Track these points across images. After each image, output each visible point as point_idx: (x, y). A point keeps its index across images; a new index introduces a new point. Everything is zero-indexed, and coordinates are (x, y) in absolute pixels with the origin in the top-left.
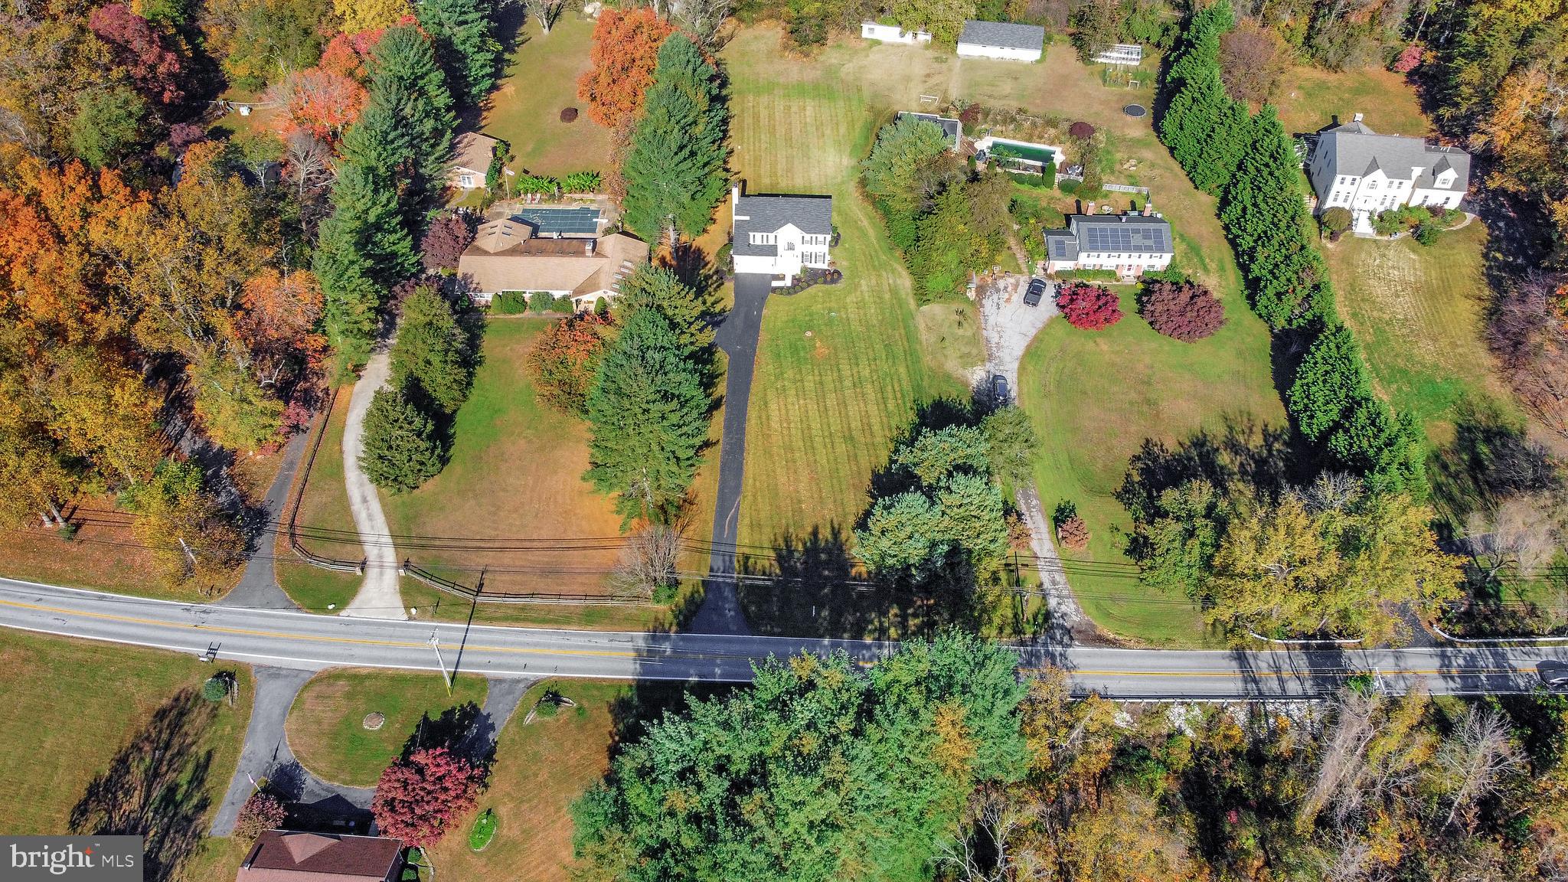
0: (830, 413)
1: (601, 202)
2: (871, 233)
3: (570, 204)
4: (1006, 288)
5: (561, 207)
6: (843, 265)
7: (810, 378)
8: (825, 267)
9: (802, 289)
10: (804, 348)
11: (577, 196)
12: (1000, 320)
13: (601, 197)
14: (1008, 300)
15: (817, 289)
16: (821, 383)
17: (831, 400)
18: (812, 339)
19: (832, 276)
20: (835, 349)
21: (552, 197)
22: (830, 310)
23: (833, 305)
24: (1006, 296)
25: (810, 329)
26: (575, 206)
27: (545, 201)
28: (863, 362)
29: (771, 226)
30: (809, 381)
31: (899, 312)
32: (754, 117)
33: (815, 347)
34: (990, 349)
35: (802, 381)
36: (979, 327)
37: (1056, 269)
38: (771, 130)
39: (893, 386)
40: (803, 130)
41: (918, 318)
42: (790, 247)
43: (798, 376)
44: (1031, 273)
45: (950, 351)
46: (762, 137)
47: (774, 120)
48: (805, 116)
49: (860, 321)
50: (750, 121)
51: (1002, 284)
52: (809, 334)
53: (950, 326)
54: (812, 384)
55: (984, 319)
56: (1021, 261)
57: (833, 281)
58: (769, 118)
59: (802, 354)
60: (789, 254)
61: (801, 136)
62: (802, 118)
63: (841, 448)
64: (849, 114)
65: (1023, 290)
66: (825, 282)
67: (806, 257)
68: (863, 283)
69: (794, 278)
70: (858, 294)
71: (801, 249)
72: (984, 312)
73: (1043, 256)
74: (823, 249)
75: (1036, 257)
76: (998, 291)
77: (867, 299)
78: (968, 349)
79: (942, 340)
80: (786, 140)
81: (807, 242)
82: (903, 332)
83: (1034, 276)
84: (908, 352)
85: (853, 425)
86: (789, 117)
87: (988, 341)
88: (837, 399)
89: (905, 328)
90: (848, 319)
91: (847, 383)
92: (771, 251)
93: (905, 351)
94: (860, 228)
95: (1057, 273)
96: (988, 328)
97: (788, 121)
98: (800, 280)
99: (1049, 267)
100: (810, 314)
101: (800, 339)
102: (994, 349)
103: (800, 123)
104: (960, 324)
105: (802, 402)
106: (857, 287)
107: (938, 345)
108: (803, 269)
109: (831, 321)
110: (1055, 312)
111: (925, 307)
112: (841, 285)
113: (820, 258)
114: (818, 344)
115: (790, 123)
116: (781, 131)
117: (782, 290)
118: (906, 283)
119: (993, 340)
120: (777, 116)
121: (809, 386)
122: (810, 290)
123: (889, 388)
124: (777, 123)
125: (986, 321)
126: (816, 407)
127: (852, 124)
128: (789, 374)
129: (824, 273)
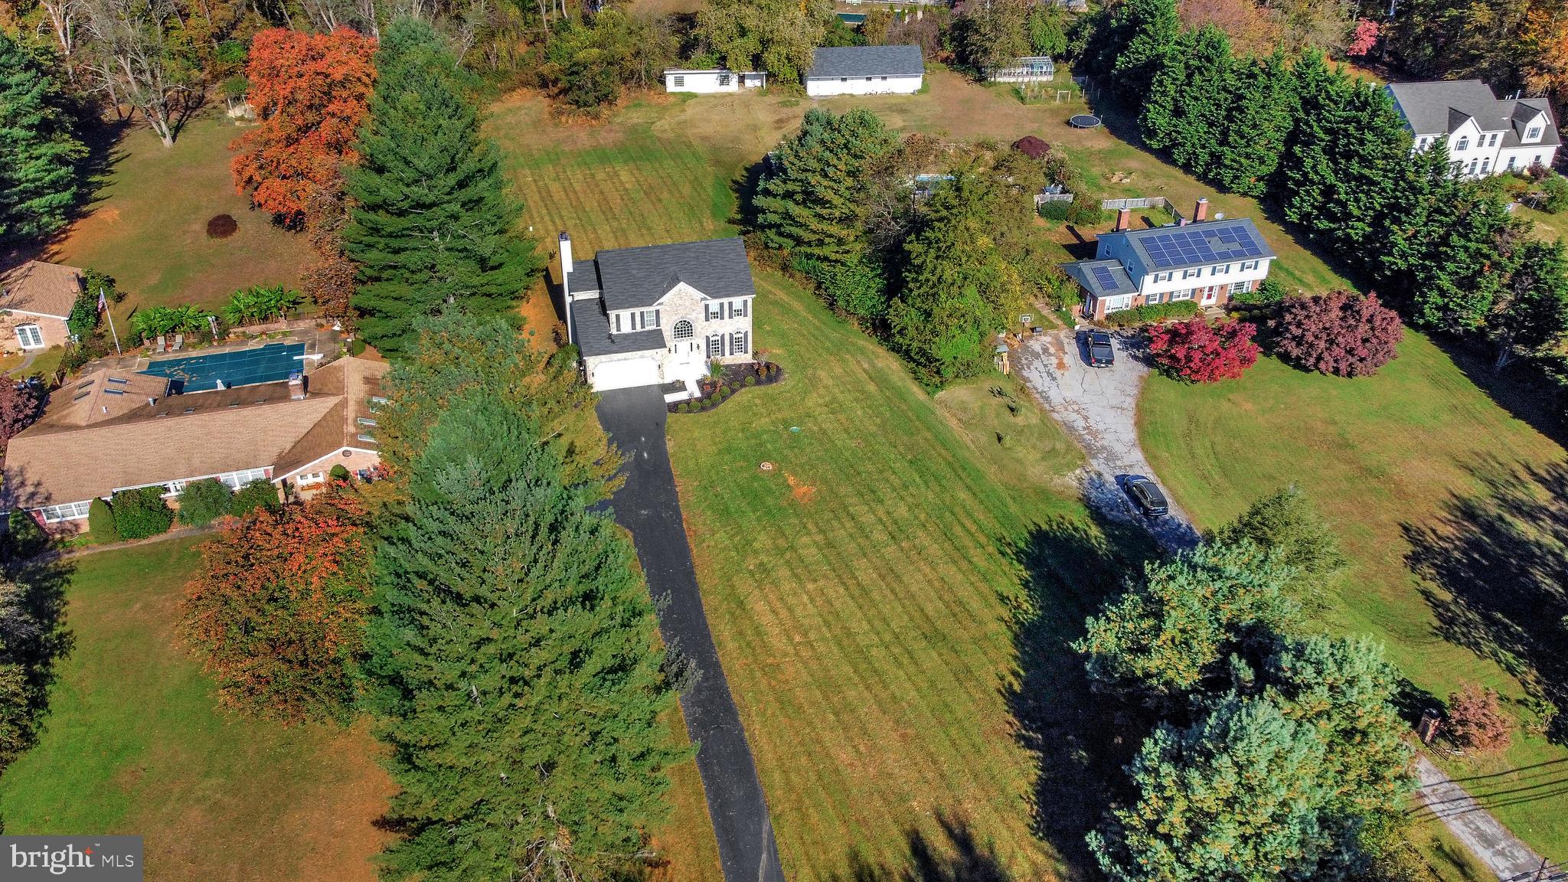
0: (876, 596)
3: (243, 342)
4: (1045, 350)
5: (226, 350)
7: (805, 539)
8: (746, 358)
9: (724, 398)
10: (770, 492)
11: (257, 329)
14: (1061, 365)
15: (746, 395)
16: (830, 545)
17: (865, 572)
18: (776, 474)
19: (763, 373)
20: (825, 481)
21: (206, 336)
22: (787, 424)
23: (787, 414)
24: (1054, 360)
25: (767, 457)
26: (254, 345)
27: (195, 345)
30: (806, 546)
31: (904, 407)
32: (540, 192)
33: (788, 486)
34: (1080, 438)
35: (792, 548)
36: (1042, 410)
37: (1107, 312)
38: (574, 204)
39: (963, 526)
40: (625, 198)
41: (940, 412)
42: (684, 329)
43: (781, 542)
44: (1071, 324)
45: (1020, 452)
46: (564, 213)
47: (575, 192)
48: (622, 183)
49: (846, 431)
50: (537, 197)
51: (1035, 345)
52: (767, 466)
53: (998, 415)
54: (814, 550)
55: (1042, 397)
56: (1046, 312)
57: (771, 380)
58: (565, 190)
59: (770, 501)
60: (684, 344)
61: (626, 205)
62: (618, 185)
63: (931, 659)
64: (688, 173)
65: (1072, 349)
66: (759, 383)
67: (714, 346)
68: (822, 374)
69: (701, 384)
70: (822, 391)
71: (704, 329)
72: (1036, 389)
73: (1076, 299)
74: (744, 324)
75: (1068, 301)
76: (1037, 356)
77: (841, 397)
78: (1047, 445)
79: (1000, 439)
80: (603, 213)
81: (715, 315)
82: (929, 435)
83: (1077, 328)
84: (956, 465)
85: (929, 609)
86: (597, 185)
87: (1070, 428)
88: (876, 568)
89: (929, 429)
90: (824, 432)
91: (879, 535)
92: (653, 340)
93: (950, 465)
94: (775, 303)
95: (1108, 317)
96: (1057, 408)
97: (597, 191)
98: (713, 385)
99: (1094, 311)
100: (756, 435)
101: (755, 478)
102: (1088, 437)
103: (617, 190)
104: (1012, 410)
105: (810, 586)
106: (814, 381)
107: (997, 446)
108: (714, 367)
109: (795, 440)
110: (1142, 369)
111: (941, 394)
112: (787, 384)
113: (738, 343)
114: (791, 481)
115: (602, 193)
116: (591, 203)
117: (688, 405)
118: (892, 365)
119: (1075, 424)
120: (577, 187)
121: (811, 553)
122: (736, 397)
123: (958, 530)
124: (581, 195)
125: (1047, 399)
126: (842, 590)
127: (696, 183)
128: (762, 540)
129: (752, 369)
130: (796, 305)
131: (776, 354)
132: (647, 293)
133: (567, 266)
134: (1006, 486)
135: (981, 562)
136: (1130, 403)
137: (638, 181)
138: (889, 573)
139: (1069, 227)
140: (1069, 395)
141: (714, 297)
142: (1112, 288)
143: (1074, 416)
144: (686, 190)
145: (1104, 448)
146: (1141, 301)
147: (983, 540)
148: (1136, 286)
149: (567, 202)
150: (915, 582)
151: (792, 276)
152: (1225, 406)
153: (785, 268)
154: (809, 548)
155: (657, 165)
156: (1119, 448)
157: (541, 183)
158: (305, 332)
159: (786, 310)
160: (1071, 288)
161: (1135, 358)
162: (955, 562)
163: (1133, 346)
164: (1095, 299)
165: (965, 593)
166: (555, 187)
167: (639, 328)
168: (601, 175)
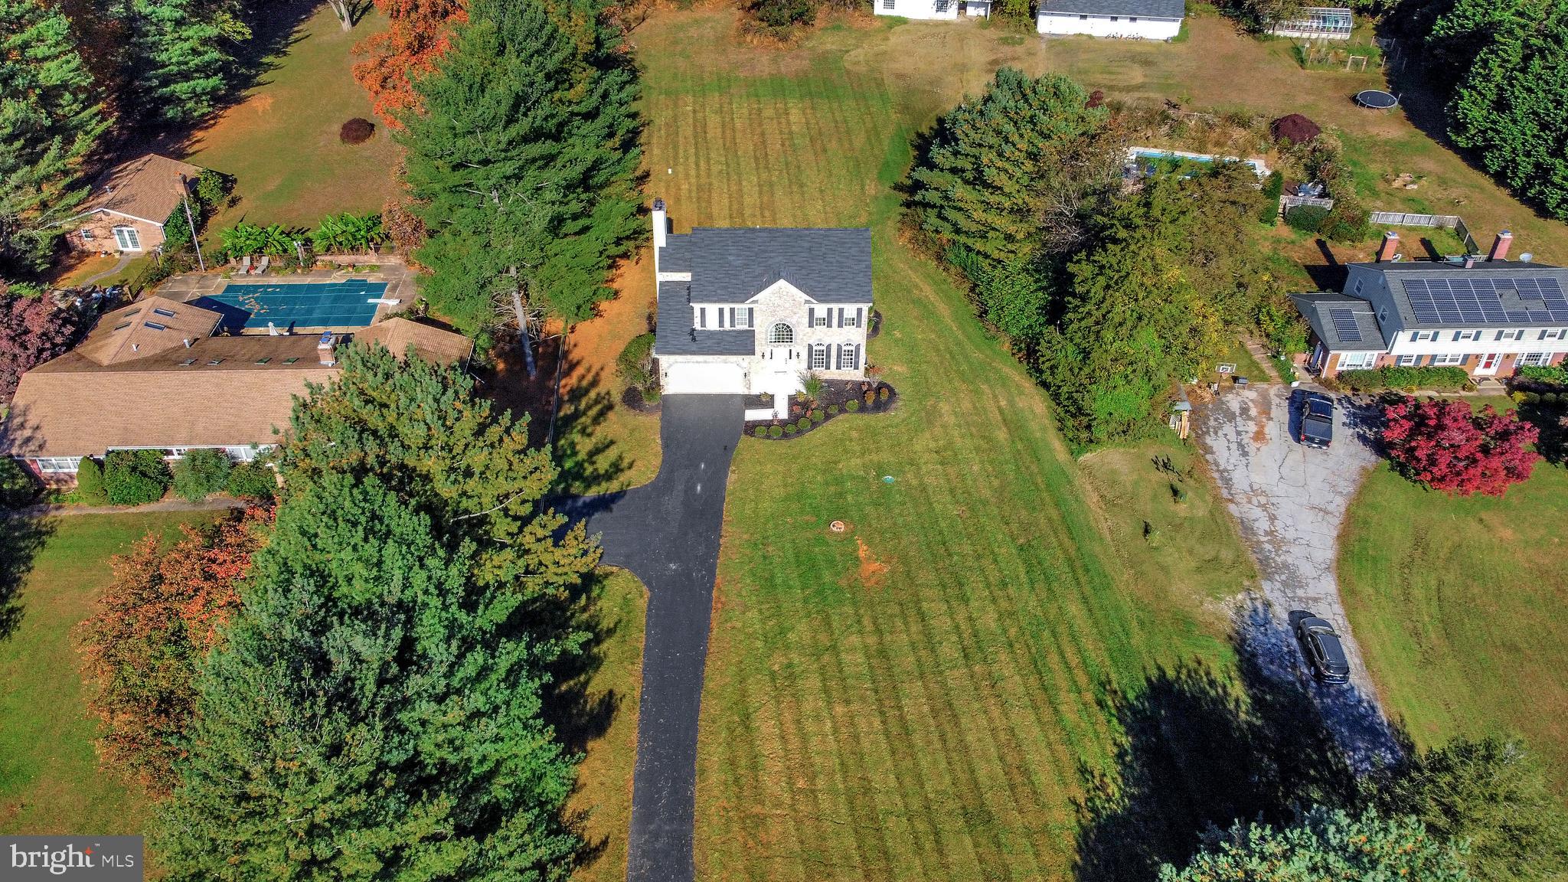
0: (918, 739)
1: (393, 269)
2: (943, 309)
3: (328, 274)
4: (1245, 411)
5: (308, 280)
7: (855, 639)
8: (858, 375)
9: (814, 425)
10: (831, 563)
11: (345, 259)
13: (394, 260)
14: (1259, 436)
15: (845, 424)
16: (883, 653)
17: (914, 702)
18: (847, 539)
19: (875, 398)
20: (904, 560)
21: (292, 263)
22: (881, 470)
23: (886, 457)
24: (1252, 427)
25: (841, 514)
26: (338, 278)
27: (278, 271)
29: (743, 288)
30: (852, 650)
31: (1034, 468)
32: (695, 126)
33: (857, 558)
34: (1257, 547)
35: (834, 648)
36: (1217, 498)
37: (1339, 368)
38: (728, 144)
39: (1062, 655)
40: (787, 143)
41: (1080, 481)
42: (783, 333)
43: (824, 639)
44: (1288, 378)
45: (1168, 556)
46: (712, 155)
47: (734, 130)
48: (788, 123)
49: (952, 491)
50: (689, 131)
51: (1233, 402)
52: (839, 527)
53: (1155, 498)
54: (860, 658)
55: (1222, 478)
56: (1259, 356)
57: (879, 406)
58: (723, 126)
59: (827, 577)
60: (781, 350)
61: (785, 152)
62: (784, 126)
64: (868, 119)
65: (1281, 413)
66: (863, 409)
67: (818, 356)
68: (944, 407)
69: (793, 401)
71: (807, 336)
72: (1217, 464)
73: (1302, 345)
74: (856, 336)
75: (1291, 347)
76: (1231, 417)
78: (1208, 551)
79: (1147, 531)
80: (756, 159)
81: (822, 322)
82: (1054, 514)
83: (1295, 384)
84: (1078, 564)
85: (982, 775)
86: (760, 125)
87: (1247, 528)
88: (930, 698)
89: (1057, 505)
90: (924, 489)
91: (948, 650)
92: (741, 343)
93: (1070, 562)
94: (918, 302)
95: (1340, 376)
96: (1238, 498)
97: (758, 130)
98: (805, 405)
99: (1323, 365)
100: (839, 481)
101: (820, 541)
102: (1268, 546)
103: (781, 133)
104: (1175, 492)
105: (840, 709)
106: (931, 417)
107: (1140, 542)
108: (812, 383)
109: (883, 497)
110: (1368, 457)
111: (1087, 457)
112: (896, 414)
113: (847, 355)
114: (863, 551)
115: (763, 134)
116: (746, 146)
117: (770, 427)
118: (1036, 405)
119: (1257, 524)
120: (738, 124)
121: (854, 661)
122: (829, 426)
124: (739, 135)
125: (1228, 482)
126: (877, 722)
127: (874, 132)
128: (801, 631)
129: (859, 390)
131: (896, 372)
134: (1137, 602)
136: (1339, 505)
137: (807, 123)
138: (945, 709)
139: (1321, 244)
140: (1258, 479)
141: (822, 301)
142: (1352, 339)
143: (1257, 512)
144: (859, 141)
145: (1286, 566)
146: (1390, 362)
147: (1082, 680)
148: (1386, 342)
149: (721, 142)
150: (975, 730)
151: (946, 269)
152: (1472, 528)
153: (940, 255)
154: (855, 653)
155: (835, 105)
156: (1306, 570)
157: (700, 115)
159: (927, 312)
160: (1299, 329)
161: (1363, 438)
163: (1365, 421)
164: (1326, 351)
165: (1037, 757)
166: (713, 121)
167: (727, 326)
168: (769, 112)
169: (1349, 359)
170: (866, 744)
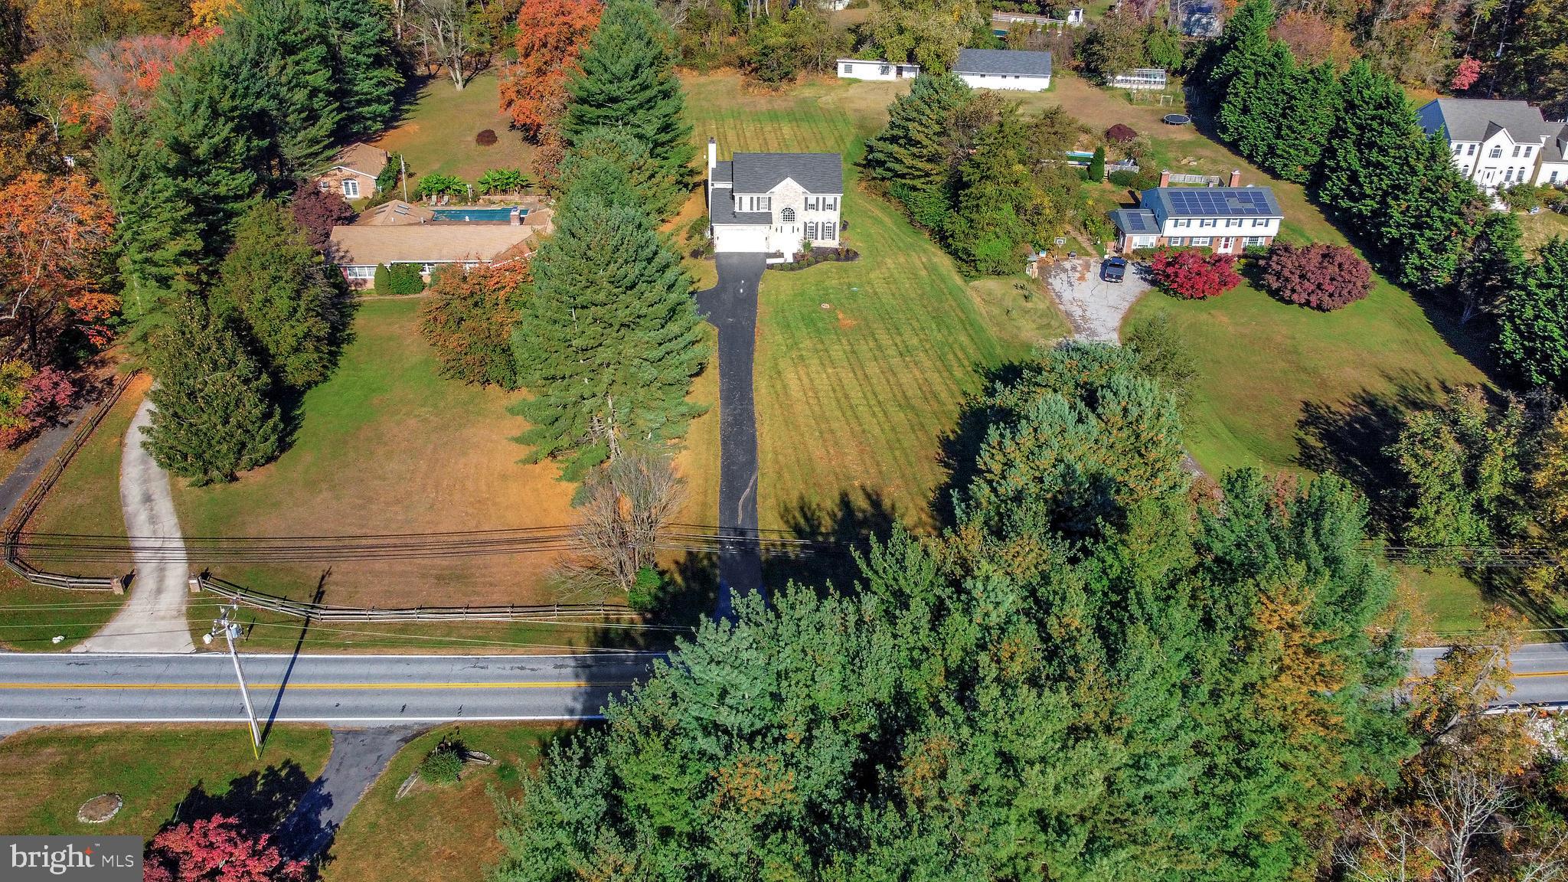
0: (874, 381)
1: (529, 204)
3: (487, 206)
4: (1074, 269)
5: (476, 208)
6: (856, 244)
7: (838, 347)
8: (835, 245)
9: (810, 265)
10: (822, 319)
12: (1077, 295)
14: (1082, 279)
15: (828, 266)
16: (853, 352)
17: (872, 369)
18: (831, 311)
19: (845, 255)
20: (865, 320)
21: (464, 199)
22: (850, 286)
23: (853, 280)
24: (1078, 275)
25: (827, 301)
26: (494, 208)
27: (455, 204)
28: (907, 333)
29: (765, 185)
30: (836, 350)
33: (838, 318)
34: (1074, 322)
35: (826, 350)
36: (1053, 303)
37: (1133, 247)
38: (742, 144)
39: (955, 355)
40: (782, 144)
41: (970, 293)
42: (789, 215)
43: (820, 347)
44: (1102, 254)
45: (1021, 323)
46: (731, 152)
47: (746, 138)
48: (783, 134)
49: (893, 295)
51: (1067, 265)
52: (826, 306)
53: (1014, 300)
54: (841, 353)
55: (1057, 295)
56: (1084, 244)
57: (848, 260)
58: (739, 136)
59: (821, 325)
60: (788, 226)
62: (779, 135)
63: (899, 417)
64: (836, 132)
65: (1096, 269)
66: (838, 260)
67: (810, 230)
68: (888, 261)
69: (795, 255)
70: (884, 270)
71: (803, 216)
72: (1055, 290)
73: (1111, 237)
74: (834, 217)
75: (1105, 238)
76: (1065, 271)
77: (897, 275)
78: (1045, 321)
79: (1009, 313)
81: (812, 206)
82: (953, 304)
83: (1106, 257)
84: (967, 323)
85: (909, 394)
86: (764, 135)
87: (1070, 315)
88: (881, 367)
89: (955, 300)
90: (876, 293)
91: (892, 351)
92: (765, 219)
93: (962, 321)
94: (871, 216)
95: (1132, 250)
96: (1065, 303)
97: (762, 138)
98: (803, 256)
99: (1123, 245)
100: (826, 289)
101: (815, 311)
102: (1080, 321)
103: (777, 139)
104: (1027, 298)
105: (830, 371)
106: (880, 264)
107: (1004, 317)
108: (806, 246)
109: (852, 295)
110: (1146, 286)
111: (975, 283)
112: (859, 263)
113: (828, 230)
114: (841, 316)
117: (782, 267)
119: (1075, 313)
120: (748, 134)
121: (838, 354)
122: (818, 265)
123: (951, 356)
125: (1060, 297)
126: (851, 375)
127: (840, 138)
128: (807, 344)
129: (836, 252)
130: (887, 220)
131: (859, 245)
132: (763, 183)
133: (712, 164)
134: (1001, 339)
135: (958, 373)
136: (1125, 305)
137: (795, 134)
138: (889, 371)
139: (1131, 191)
140: (1079, 296)
141: (812, 192)
142: (1140, 229)
143: (1076, 309)
144: (830, 142)
145: (1089, 328)
146: (1160, 241)
147: (966, 363)
148: (1160, 230)
150: (905, 378)
151: (889, 202)
152: (1204, 316)
153: (884, 194)
154: (837, 352)
155: (813, 125)
156: (1101, 330)
157: (723, 131)
158: (531, 204)
159: (877, 221)
160: (1110, 228)
161: (1144, 279)
162: (939, 372)
164: (1126, 238)
165: (939, 388)
167: (755, 210)
168: (768, 128)
169: (1137, 241)
170: (845, 382)
